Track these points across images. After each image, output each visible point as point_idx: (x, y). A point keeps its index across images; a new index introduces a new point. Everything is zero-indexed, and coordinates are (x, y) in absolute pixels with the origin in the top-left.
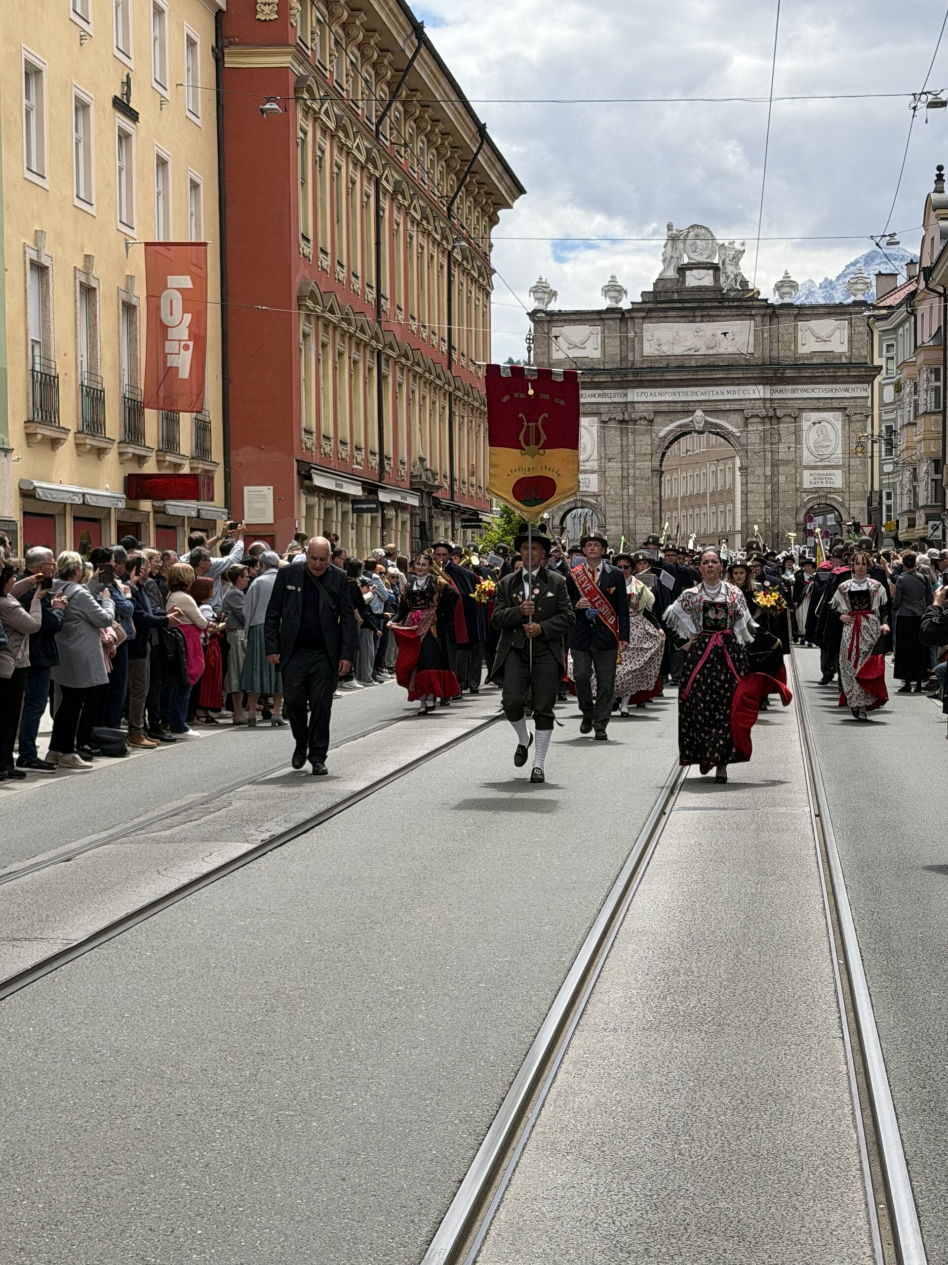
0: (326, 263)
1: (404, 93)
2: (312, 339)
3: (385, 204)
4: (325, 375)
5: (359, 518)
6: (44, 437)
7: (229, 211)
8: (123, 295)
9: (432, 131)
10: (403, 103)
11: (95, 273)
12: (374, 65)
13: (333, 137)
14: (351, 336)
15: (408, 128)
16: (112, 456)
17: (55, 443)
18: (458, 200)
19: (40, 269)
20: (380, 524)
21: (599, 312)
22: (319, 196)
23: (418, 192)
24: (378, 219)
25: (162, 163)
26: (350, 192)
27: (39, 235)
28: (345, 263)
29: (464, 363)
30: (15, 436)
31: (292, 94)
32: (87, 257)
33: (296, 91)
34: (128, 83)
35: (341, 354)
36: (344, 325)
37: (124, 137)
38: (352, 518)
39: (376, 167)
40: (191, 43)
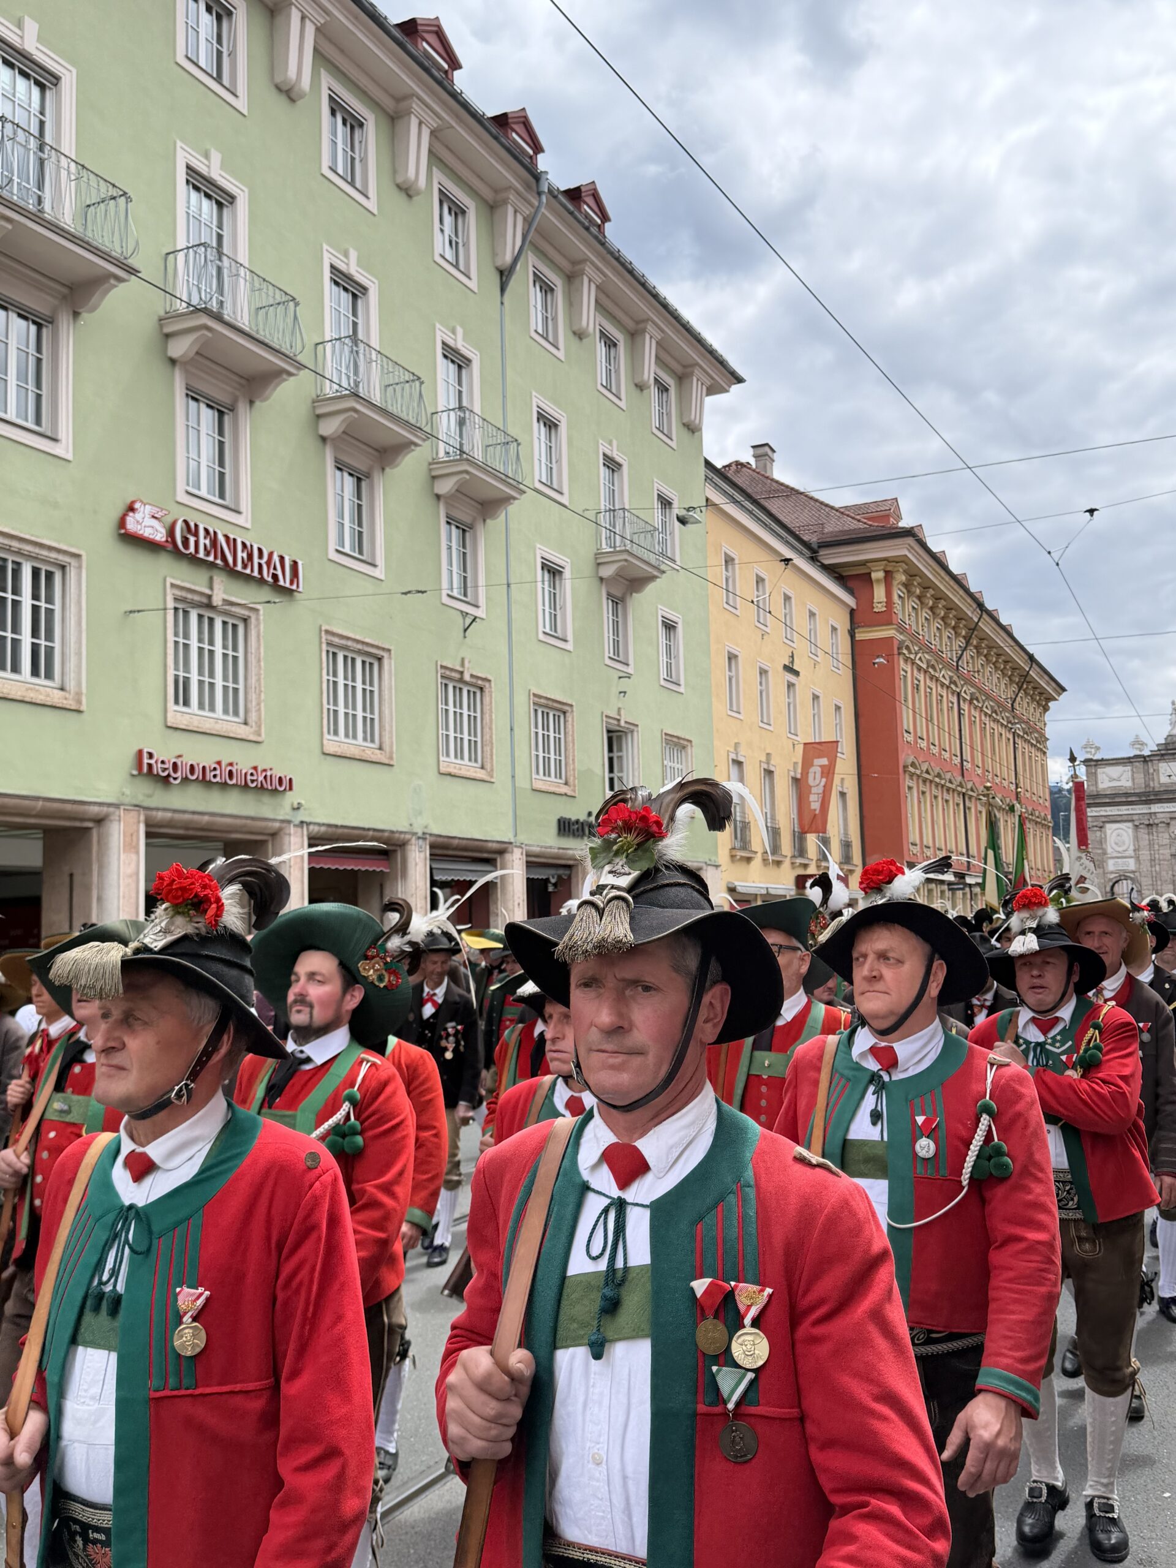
0: (924, 744)
1: (975, 642)
2: (915, 791)
3: (965, 706)
4: (925, 811)
5: (953, 895)
6: (742, 858)
7: (862, 720)
8: (792, 774)
9: (997, 661)
10: (976, 647)
11: (772, 762)
12: (954, 628)
13: (926, 672)
14: (943, 786)
15: (981, 660)
16: (787, 864)
17: (749, 860)
18: (1018, 699)
19: (739, 764)
20: (969, 896)
21: (1129, 758)
22: (917, 706)
23: (989, 697)
24: (960, 714)
25: (816, 697)
26: (940, 702)
27: (737, 745)
28: (937, 743)
29: (1028, 795)
30: (723, 856)
31: (896, 652)
32: (768, 754)
33: (898, 649)
34: (792, 657)
35: (936, 797)
36: (937, 780)
37: (790, 685)
38: (948, 894)
39: (956, 686)
40: (834, 629)
